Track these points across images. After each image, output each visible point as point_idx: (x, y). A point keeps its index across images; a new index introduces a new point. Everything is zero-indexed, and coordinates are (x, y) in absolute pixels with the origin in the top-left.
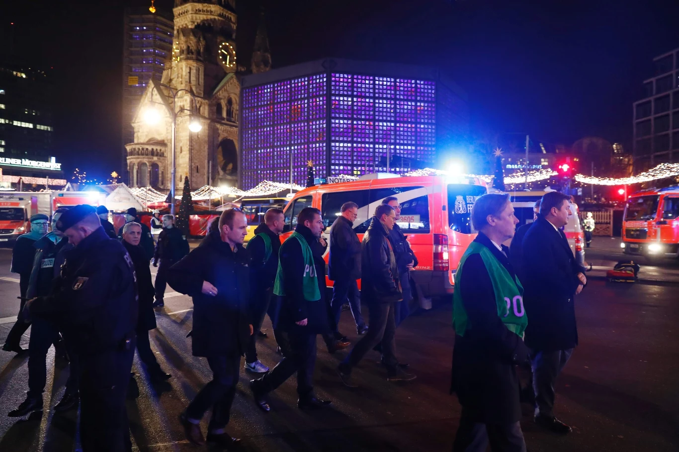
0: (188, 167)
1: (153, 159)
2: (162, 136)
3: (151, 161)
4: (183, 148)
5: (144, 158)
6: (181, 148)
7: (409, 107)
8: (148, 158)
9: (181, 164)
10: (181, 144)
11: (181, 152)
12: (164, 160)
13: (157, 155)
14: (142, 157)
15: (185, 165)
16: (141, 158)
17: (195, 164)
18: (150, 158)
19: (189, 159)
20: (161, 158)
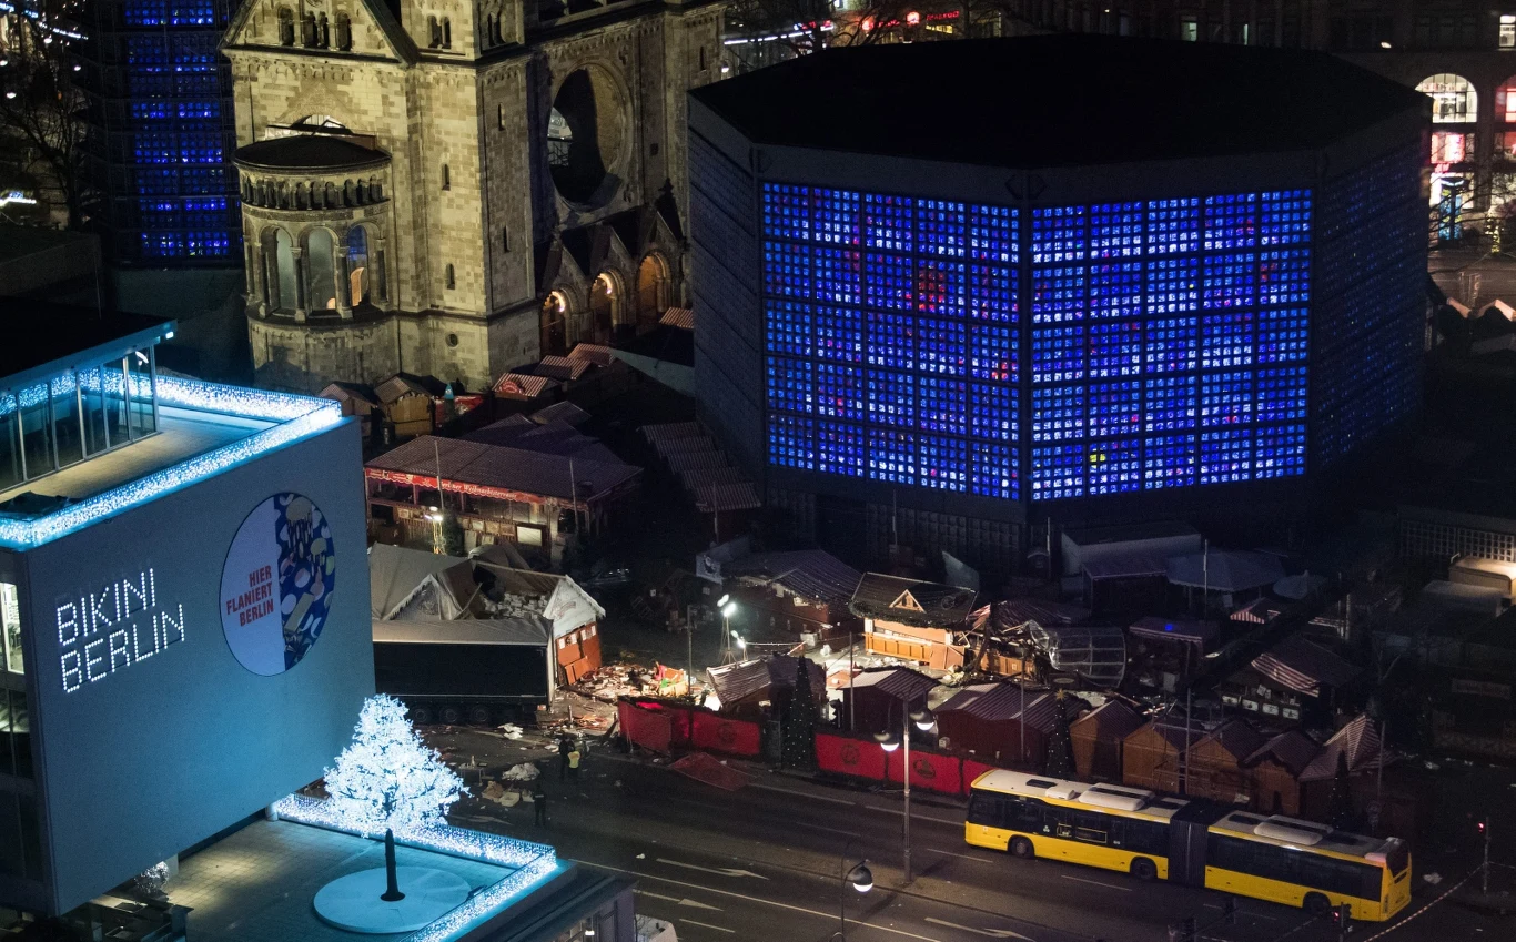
0: (480, 243)
1: (351, 217)
2: (365, 119)
3: (345, 228)
4: (452, 173)
5: (322, 218)
6: (446, 169)
7: (1239, 270)
8: (333, 218)
9: (446, 227)
10: (444, 159)
11: (447, 186)
12: (383, 211)
13: (361, 204)
14: (313, 214)
15: (467, 235)
16: (311, 219)
17: (497, 226)
18: (342, 217)
19: (483, 214)
20: (377, 208)
